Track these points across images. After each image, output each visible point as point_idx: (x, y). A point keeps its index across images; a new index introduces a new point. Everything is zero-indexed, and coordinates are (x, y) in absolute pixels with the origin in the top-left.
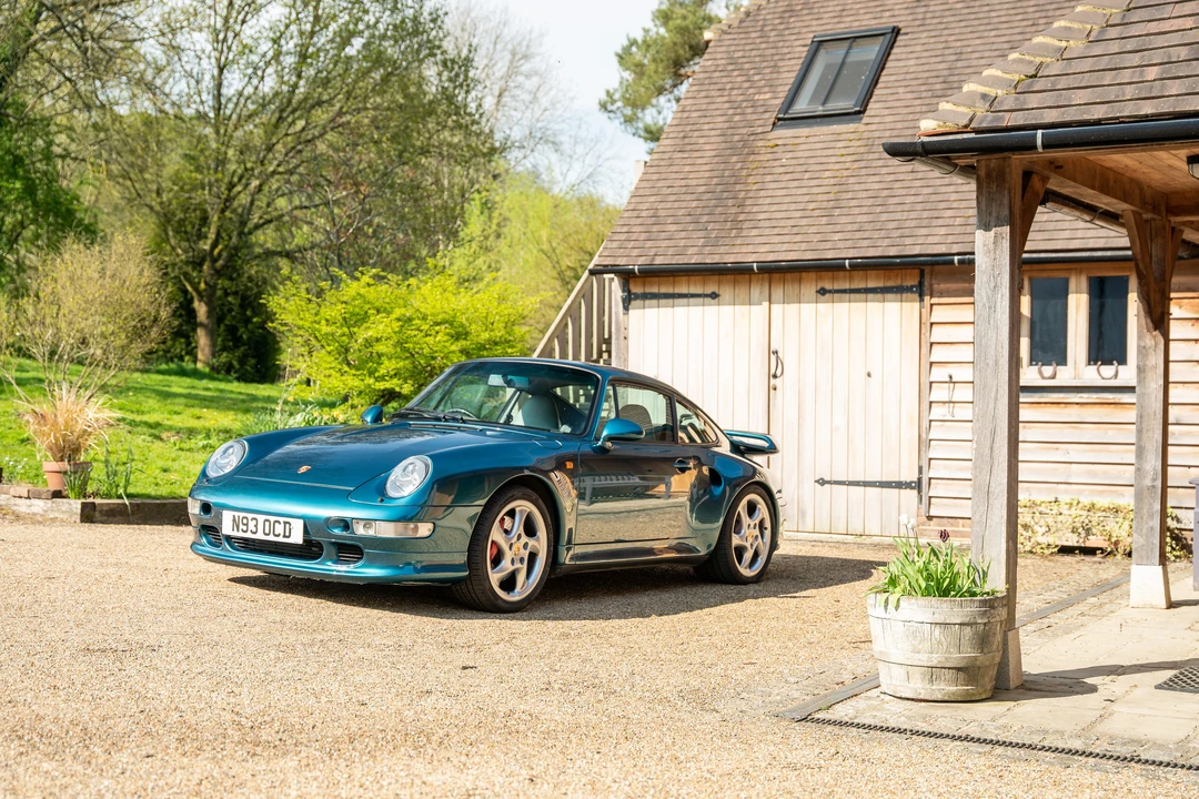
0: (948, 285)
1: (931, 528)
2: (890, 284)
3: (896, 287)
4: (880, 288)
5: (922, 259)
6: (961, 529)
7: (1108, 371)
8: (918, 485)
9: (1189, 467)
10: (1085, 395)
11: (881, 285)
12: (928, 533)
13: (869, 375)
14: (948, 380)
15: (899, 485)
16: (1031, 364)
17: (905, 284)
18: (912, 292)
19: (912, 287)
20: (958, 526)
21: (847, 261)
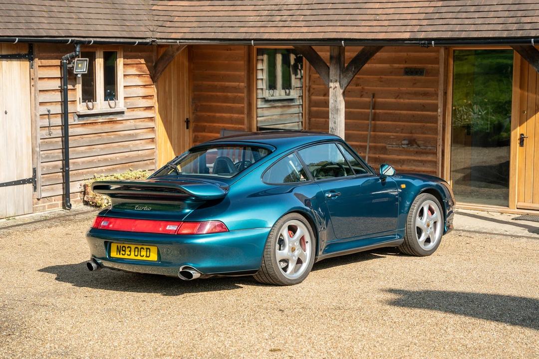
0: (44, 54)
1: (40, 205)
2: (14, 52)
3: (18, 55)
4: (10, 55)
5: (47, 38)
6: (54, 203)
7: (112, 103)
8: (33, 181)
9: (138, 151)
10: (104, 117)
11: (10, 53)
12: (38, 208)
13: (6, 113)
14: (48, 113)
15: (24, 182)
16: (83, 102)
17: (21, 53)
18: (26, 58)
19: (26, 55)
20: (52, 201)
21: (17, 39)
